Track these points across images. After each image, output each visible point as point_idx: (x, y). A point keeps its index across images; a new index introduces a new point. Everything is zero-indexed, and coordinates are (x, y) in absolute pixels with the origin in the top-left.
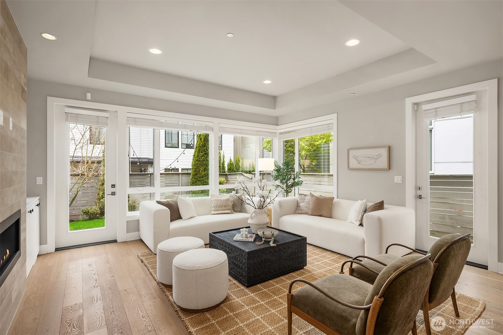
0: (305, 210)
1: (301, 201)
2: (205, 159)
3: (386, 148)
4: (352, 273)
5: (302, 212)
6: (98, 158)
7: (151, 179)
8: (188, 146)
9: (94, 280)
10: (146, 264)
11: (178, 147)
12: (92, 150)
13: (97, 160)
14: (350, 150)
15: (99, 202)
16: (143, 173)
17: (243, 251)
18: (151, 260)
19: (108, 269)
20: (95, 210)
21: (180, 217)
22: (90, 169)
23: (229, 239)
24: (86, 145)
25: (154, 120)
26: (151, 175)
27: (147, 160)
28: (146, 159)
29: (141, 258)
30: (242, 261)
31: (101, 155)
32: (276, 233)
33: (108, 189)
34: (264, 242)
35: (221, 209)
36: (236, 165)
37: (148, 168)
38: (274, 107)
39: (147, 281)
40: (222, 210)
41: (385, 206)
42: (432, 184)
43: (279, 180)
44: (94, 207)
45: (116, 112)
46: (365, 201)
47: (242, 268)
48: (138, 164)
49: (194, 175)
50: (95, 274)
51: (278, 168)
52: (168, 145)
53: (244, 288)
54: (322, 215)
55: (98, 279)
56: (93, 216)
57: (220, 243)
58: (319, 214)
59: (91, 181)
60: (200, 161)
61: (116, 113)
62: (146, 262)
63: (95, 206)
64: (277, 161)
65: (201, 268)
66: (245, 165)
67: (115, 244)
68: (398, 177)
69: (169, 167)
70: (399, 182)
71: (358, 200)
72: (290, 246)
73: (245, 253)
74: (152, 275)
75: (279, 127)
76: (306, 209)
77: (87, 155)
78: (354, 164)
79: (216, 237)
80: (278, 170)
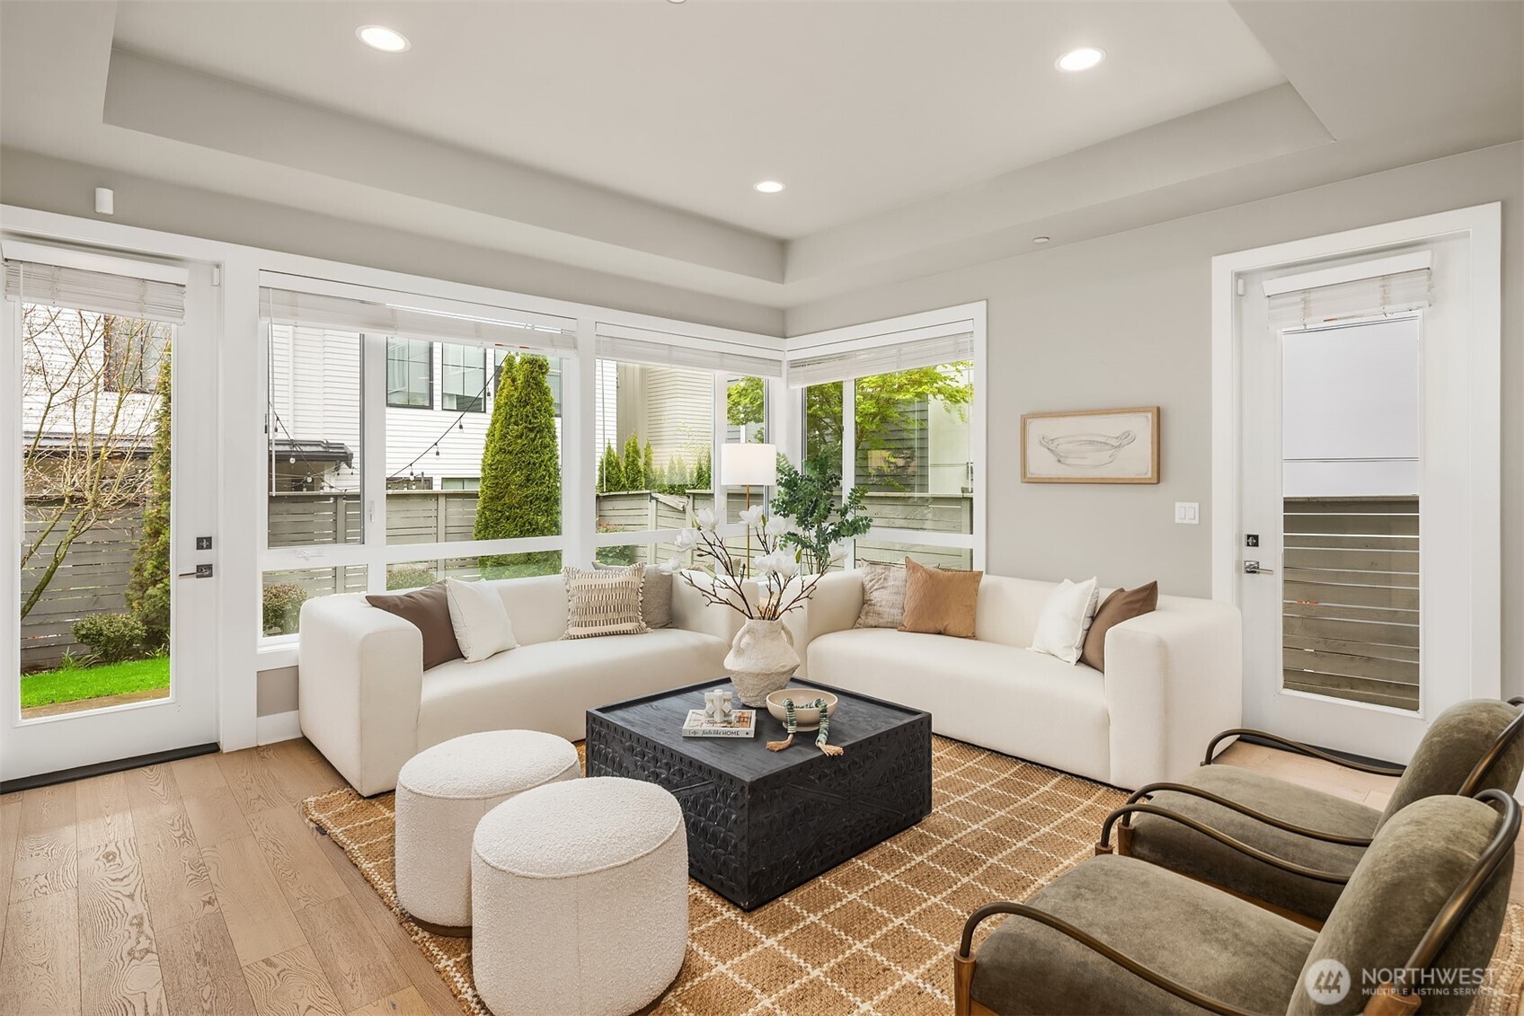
0: (892, 613)
1: (873, 586)
2: (529, 446)
3: (1150, 415)
4: (1131, 845)
5: (881, 620)
6: (140, 439)
7: (335, 513)
8: (468, 404)
9: (131, 924)
10: (342, 838)
11: (431, 407)
12: (115, 409)
13: (135, 446)
14: (1029, 421)
15: (142, 598)
16: (305, 492)
17: (732, 779)
18: (356, 819)
19: (187, 867)
20: (126, 625)
21: (456, 654)
22: (104, 478)
23: (662, 730)
24: (92, 394)
25: (363, 302)
26: (335, 502)
27: (320, 449)
28: (318, 444)
29: (316, 815)
30: (726, 817)
31: (150, 429)
32: (832, 701)
33: (182, 557)
34: (793, 738)
35: (602, 617)
36: (626, 468)
37: (323, 475)
38: (781, 275)
39: (354, 914)
40: (607, 622)
41: (1162, 600)
42: (1289, 524)
43: (796, 515)
44: (122, 617)
45: (218, 266)
46: (1093, 582)
47: (724, 840)
48: (292, 460)
49: (490, 498)
50: (131, 896)
51: (790, 475)
52: (394, 399)
53: (737, 916)
54: (945, 629)
55: (145, 916)
56: (115, 647)
57: (632, 749)
58: (938, 628)
59: (111, 522)
60: (510, 452)
61: (216, 270)
62: (337, 831)
63: (123, 610)
64: (784, 456)
65: (595, 866)
66: (655, 466)
67: (209, 759)
68: (1188, 504)
69: (405, 474)
70: (1189, 522)
71: (1062, 581)
72: (884, 748)
73: (738, 789)
74: (373, 887)
75: (789, 343)
76: (893, 611)
77: (93, 428)
78: (1041, 463)
79: (616, 728)
80: (791, 483)
